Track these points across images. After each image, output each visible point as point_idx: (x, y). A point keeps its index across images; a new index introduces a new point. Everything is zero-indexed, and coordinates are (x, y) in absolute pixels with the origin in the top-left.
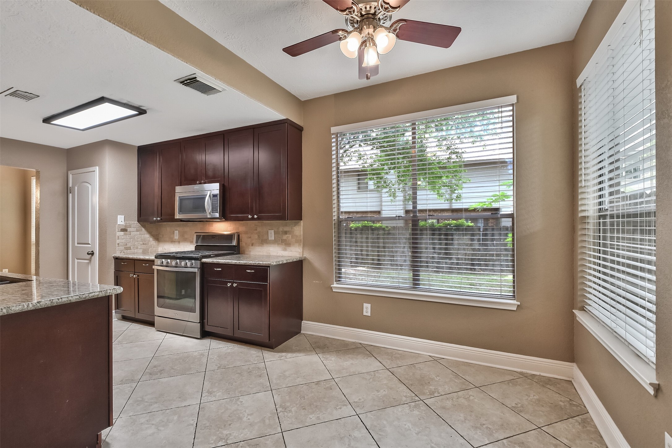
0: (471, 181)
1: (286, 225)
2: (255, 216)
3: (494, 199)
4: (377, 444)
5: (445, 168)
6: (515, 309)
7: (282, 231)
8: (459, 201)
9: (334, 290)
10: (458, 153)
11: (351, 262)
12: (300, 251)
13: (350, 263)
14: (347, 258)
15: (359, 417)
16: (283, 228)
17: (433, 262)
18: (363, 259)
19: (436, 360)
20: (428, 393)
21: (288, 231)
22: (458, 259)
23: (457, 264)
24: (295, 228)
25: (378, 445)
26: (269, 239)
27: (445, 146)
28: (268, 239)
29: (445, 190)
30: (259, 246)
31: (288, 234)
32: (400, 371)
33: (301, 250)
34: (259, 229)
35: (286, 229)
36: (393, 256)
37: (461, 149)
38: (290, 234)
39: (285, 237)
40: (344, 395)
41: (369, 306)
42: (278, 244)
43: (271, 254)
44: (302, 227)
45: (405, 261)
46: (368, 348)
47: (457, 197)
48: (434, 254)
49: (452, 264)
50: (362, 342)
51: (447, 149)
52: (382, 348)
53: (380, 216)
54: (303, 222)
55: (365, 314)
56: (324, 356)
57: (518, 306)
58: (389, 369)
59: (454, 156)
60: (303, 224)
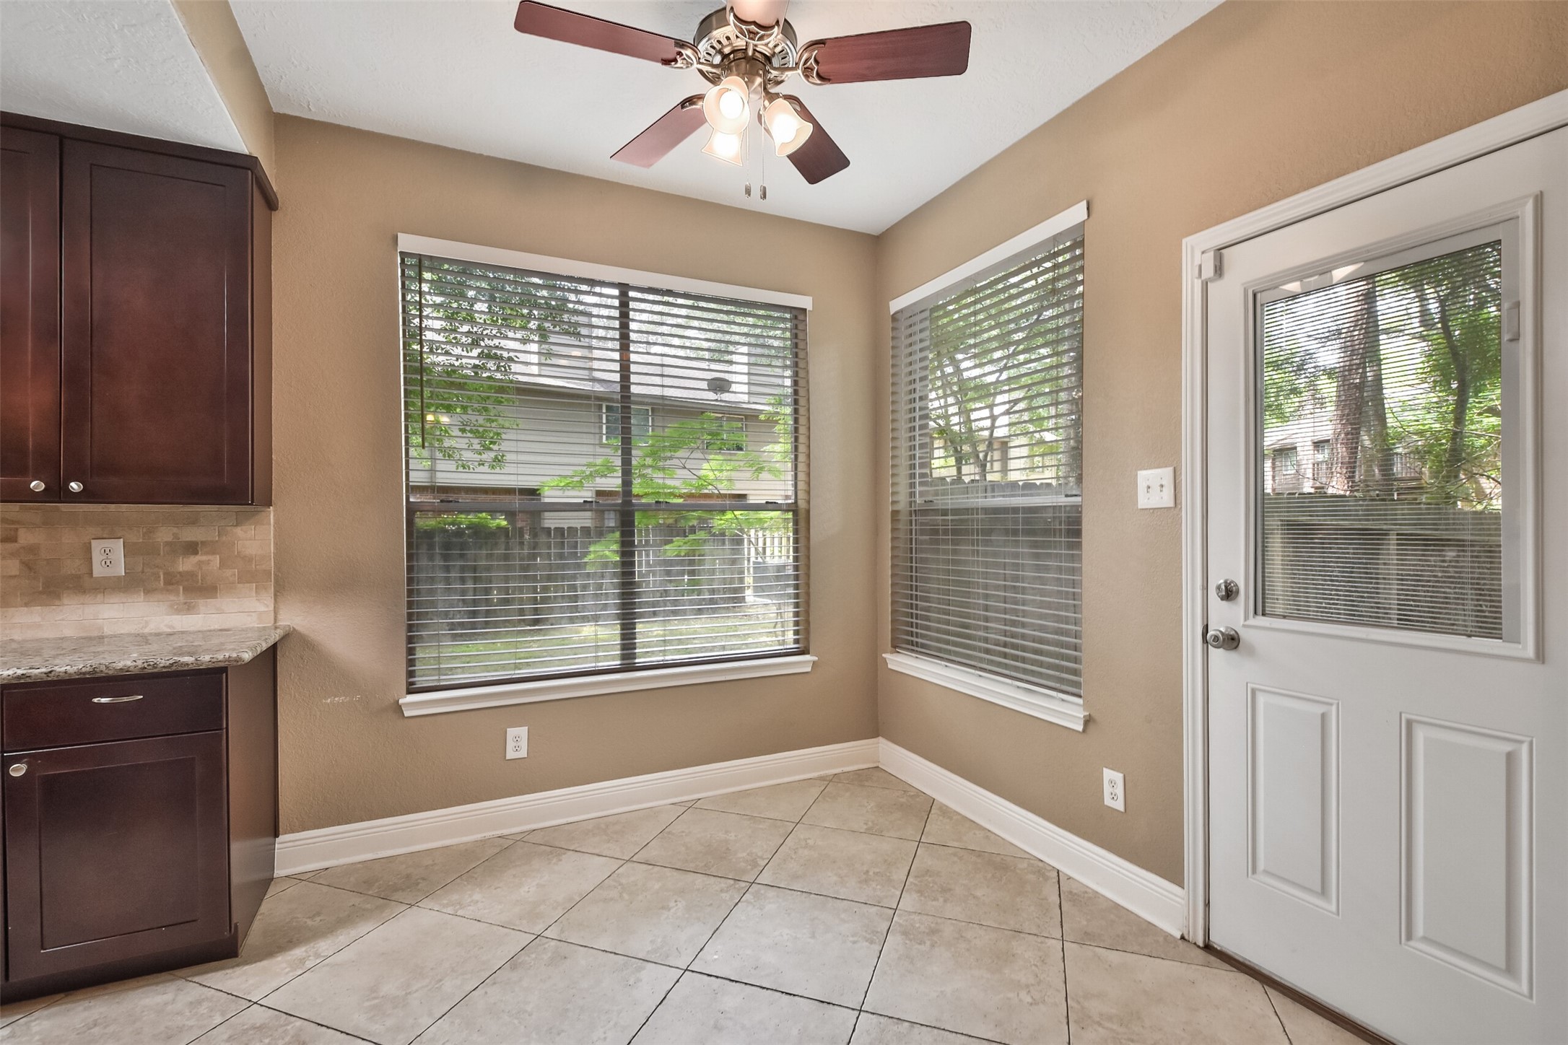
0: (520, 427)
1: (193, 522)
2: (73, 485)
3: (588, 473)
4: (783, 992)
5: (461, 386)
6: (809, 669)
7: (167, 543)
8: (497, 470)
9: (406, 714)
10: (501, 358)
11: (453, 626)
12: (263, 609)
13: (447, 628)
14: (439, 615)
15: (693, 971)
16: (175, 530)
17: (665, 603)
18: (488, 614)
19: (692, 806)
20: (749, 867)
21: (202, 542)
22: (713, 591)
23: (712, 601)
24: (239, 531)
25: (787, 993)
26: (95, 574)
27: (467, 335)
28: (91, 573)
29: (467, 441)
30: (26, 605)
31: (207, 553)
32: (653, 852)
33: (268, 606)
34: (26, 537)
35: (190, 534)
36: (575, 599)
37: (509, 350)
38: (214, 553)
39: (186, 564)
40: (611, 952)
41: (523, 731)
42: (148, 592)
43: (108, 631)
44: (272, 528)
45: (605, 607)
46: (531, 838)
47: (496, 459)
48: (668, 585)
49: (700, 602)
50: (505, 832)
51: (472, 344)
52: (566, 827)
53: (540, 500)
54: (274, 511)
55: (510, 755)
56: (445, 902)
57: (814, 662)
58: (634, 859)
59: (491, 365)
60: (274, 516)
